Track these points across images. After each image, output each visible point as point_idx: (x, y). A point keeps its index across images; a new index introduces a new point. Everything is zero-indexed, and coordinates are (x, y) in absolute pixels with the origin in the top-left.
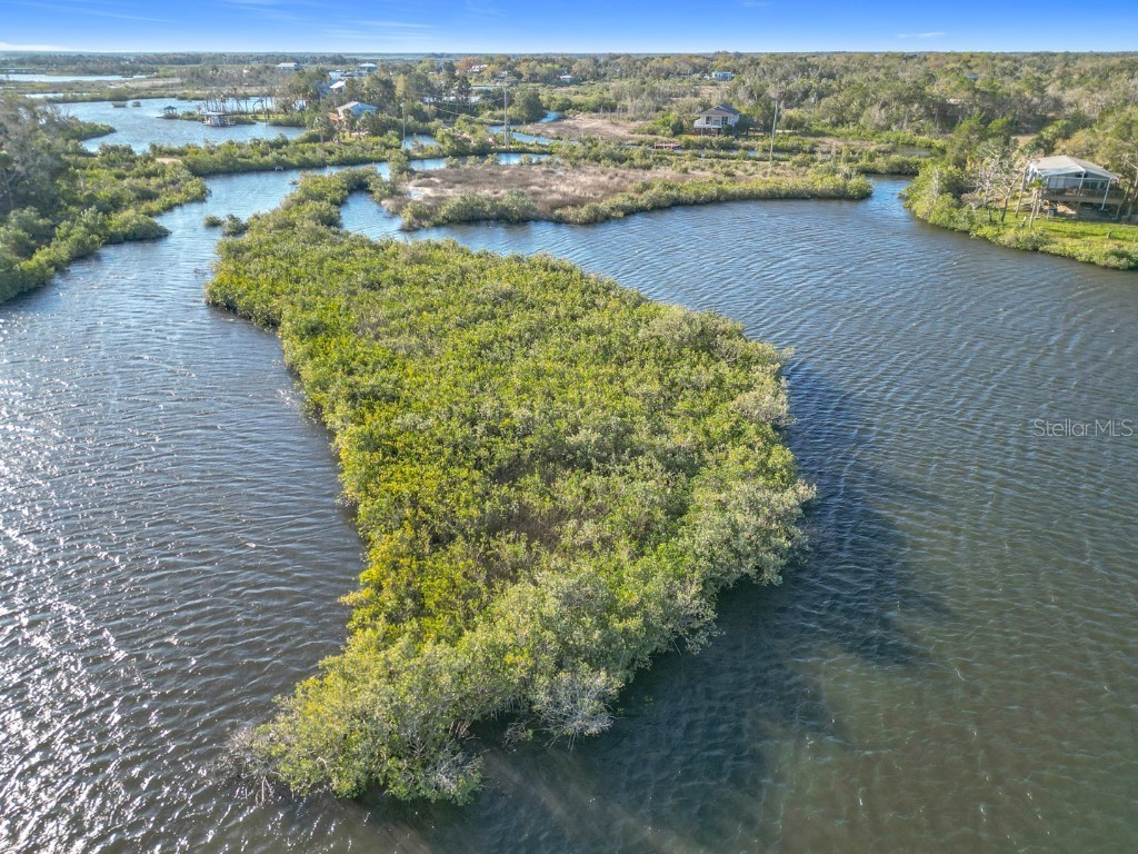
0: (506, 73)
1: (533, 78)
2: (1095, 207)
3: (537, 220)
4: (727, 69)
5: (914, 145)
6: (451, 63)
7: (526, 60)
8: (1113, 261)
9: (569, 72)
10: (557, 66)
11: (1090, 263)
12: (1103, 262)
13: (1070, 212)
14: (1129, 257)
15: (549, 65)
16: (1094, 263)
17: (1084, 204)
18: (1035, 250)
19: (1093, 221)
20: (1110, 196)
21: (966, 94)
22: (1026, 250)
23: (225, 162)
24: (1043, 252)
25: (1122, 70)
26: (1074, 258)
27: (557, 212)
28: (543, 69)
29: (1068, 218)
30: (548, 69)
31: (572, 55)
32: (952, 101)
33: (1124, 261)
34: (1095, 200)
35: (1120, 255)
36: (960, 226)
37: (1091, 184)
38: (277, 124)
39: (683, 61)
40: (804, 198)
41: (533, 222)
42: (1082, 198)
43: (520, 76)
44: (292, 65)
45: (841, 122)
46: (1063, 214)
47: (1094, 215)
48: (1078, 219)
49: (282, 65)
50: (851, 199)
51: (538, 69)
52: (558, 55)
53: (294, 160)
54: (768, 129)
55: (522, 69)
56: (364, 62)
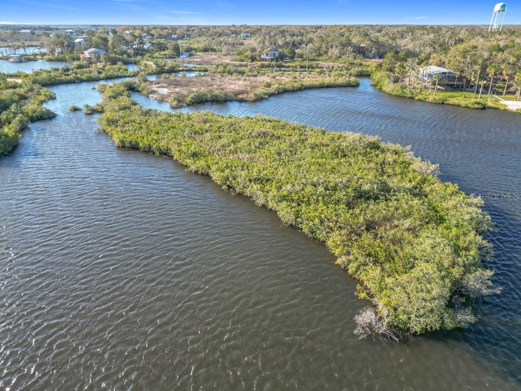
0: (146, 34)
1: (160, 36)
2: (452, 86)
3: (231, 101)
4: (247, 32)
5: (354, 64)
6: (114, 30)
7: (154, 28)
8: (477, 106)
9: (175, 34)
10: (170, 31)
11: (467, 107)
12: (472, 107)
13: (442, 88)
14: (481, 104)
15: (166, 30)
16: (469, 107)
17: (448, 85)
18: (443, 103)
19: (452, 91)
20: (457, 81)
21: (369, 42)
22: (439, 103)
23: (50, 80)
24: (446, 104)
25: (408, 32)
26: (459, 106)
27: (240, 96)
28: (165, 32)
29: (442, 91)
30: (166, 32)
31: (175, 26)
32: (362, 45)
33: (480, 106)
34: (452, 83)
35: (479, 103)
36: (408, 96)
37: (450, 77)
38: (50, 60)
39: (227, 29)
40: (335, 87)
41: (229, 102)
42: (447, 82)
43: (153, 36)
44: (29, 31)
45: (320, 55)
46: (439, 89)
47: (450, 89)
48: (446, 91)
49: (23, 31)
50: (353, 86)
51: (161, 32)
52: (168, 26)
53: (84, 77)
54: (292, 58)
55: (153, 32)
56: (67, 29)
